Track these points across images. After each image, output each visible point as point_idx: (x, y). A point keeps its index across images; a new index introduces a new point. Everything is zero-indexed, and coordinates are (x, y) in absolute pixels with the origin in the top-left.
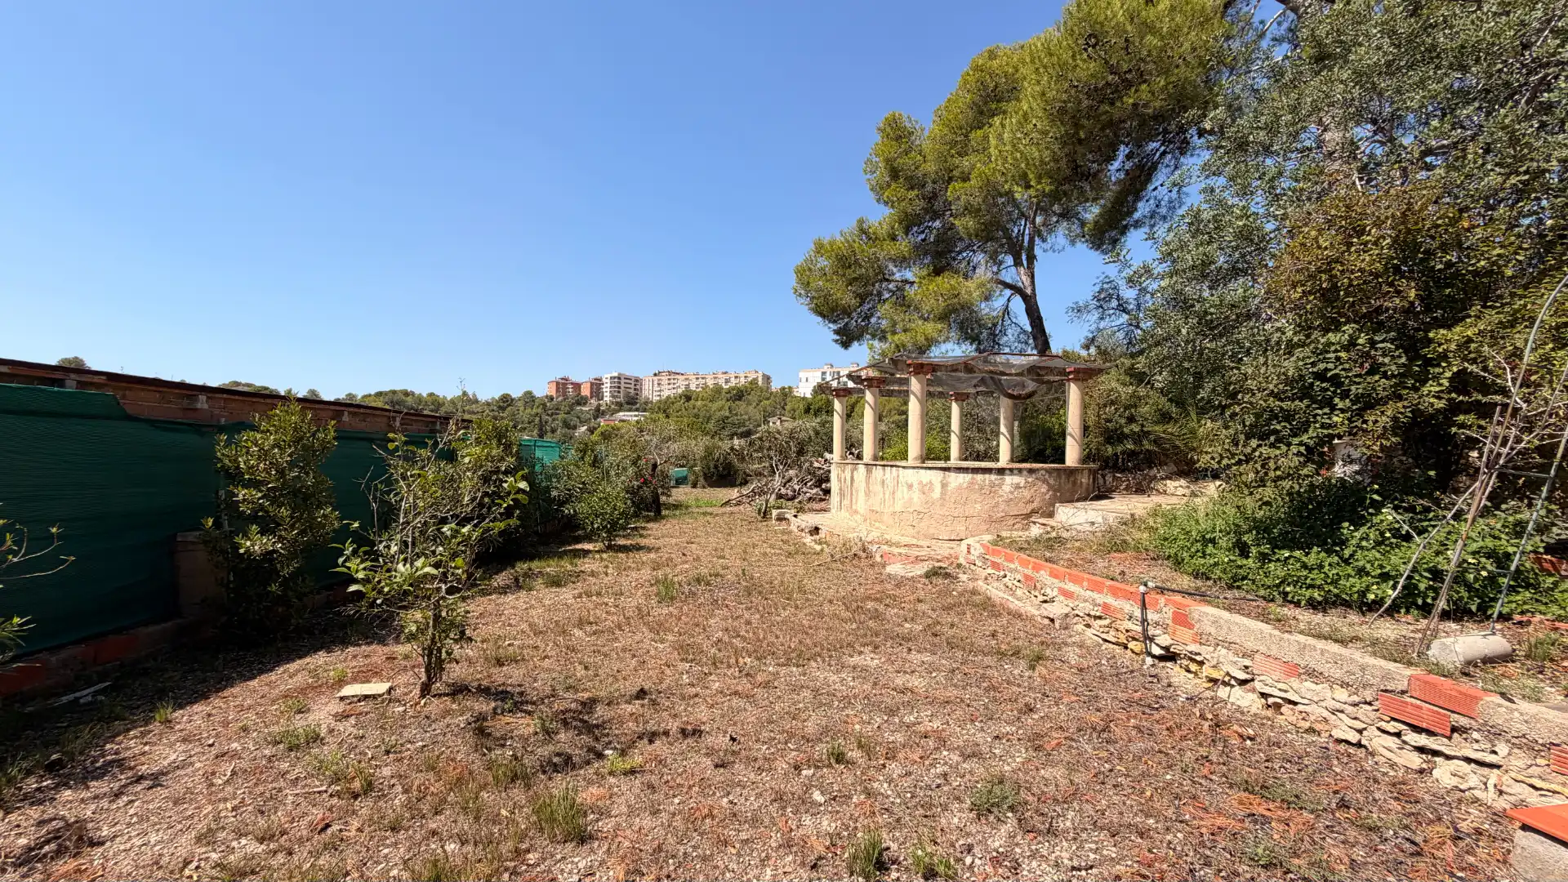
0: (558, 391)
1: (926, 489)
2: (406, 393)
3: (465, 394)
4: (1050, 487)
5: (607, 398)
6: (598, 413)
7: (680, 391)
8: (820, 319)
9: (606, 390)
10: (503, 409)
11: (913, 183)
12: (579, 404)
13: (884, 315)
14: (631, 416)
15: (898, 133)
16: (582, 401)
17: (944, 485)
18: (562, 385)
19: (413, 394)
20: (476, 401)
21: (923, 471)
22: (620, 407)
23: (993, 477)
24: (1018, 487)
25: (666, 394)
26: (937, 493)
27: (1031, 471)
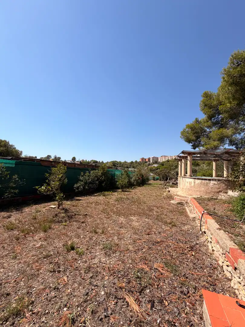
0: (142, 160)
1: (190, 183)
2: (116, 161)
3: (125, 161)
4: (226, 185)
5: (151, 162)
6: (149, 165)
7: (166, 160)
8: (187, 143)
9: (151, 160)
10: (131, 164)
11: (210, 107)
12: (145, 163)
13: (203, 140)
14: (156, 165)
15: (207, 96)
16: (146, 162)
17: (194, 183)
18: (143, 159)
19: (117, 161)
20: (127, 163)
21: (190, 179)
22: (154, 163)
23: (207, 181)
24: (215, 184)
25: (163, 160)
26: (193, 184)
27: (219, 180)
